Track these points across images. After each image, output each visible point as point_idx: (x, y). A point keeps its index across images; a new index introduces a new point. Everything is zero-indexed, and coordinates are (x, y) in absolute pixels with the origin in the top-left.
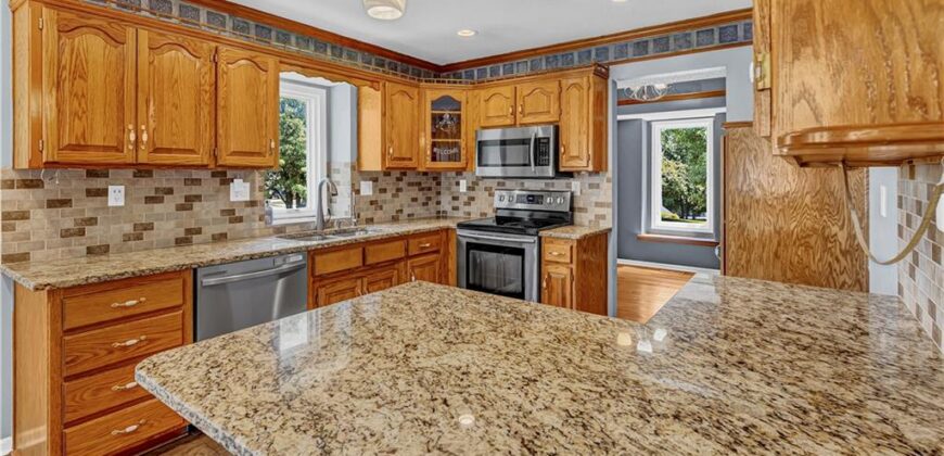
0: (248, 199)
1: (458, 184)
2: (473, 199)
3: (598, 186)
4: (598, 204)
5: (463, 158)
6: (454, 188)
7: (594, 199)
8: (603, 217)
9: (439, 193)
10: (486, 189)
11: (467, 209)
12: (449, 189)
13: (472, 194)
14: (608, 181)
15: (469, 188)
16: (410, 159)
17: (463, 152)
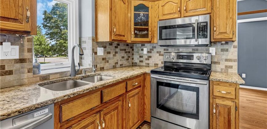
0: (17, 57)
1: (142, 50)
2: (150, 57)
3: (227, 50)
4: (226, 60)
5: (150, 36)
6: (141, 52)
7: (224, 57)
8: (231, 67)
9: (133, 54)
10: (157, 52)
11: (147, 62)
12: (138, 52)
13: (150, 55)
14: (234, 47)
15: (148, 52)
16: (124, 36)
17: (150, 33)
